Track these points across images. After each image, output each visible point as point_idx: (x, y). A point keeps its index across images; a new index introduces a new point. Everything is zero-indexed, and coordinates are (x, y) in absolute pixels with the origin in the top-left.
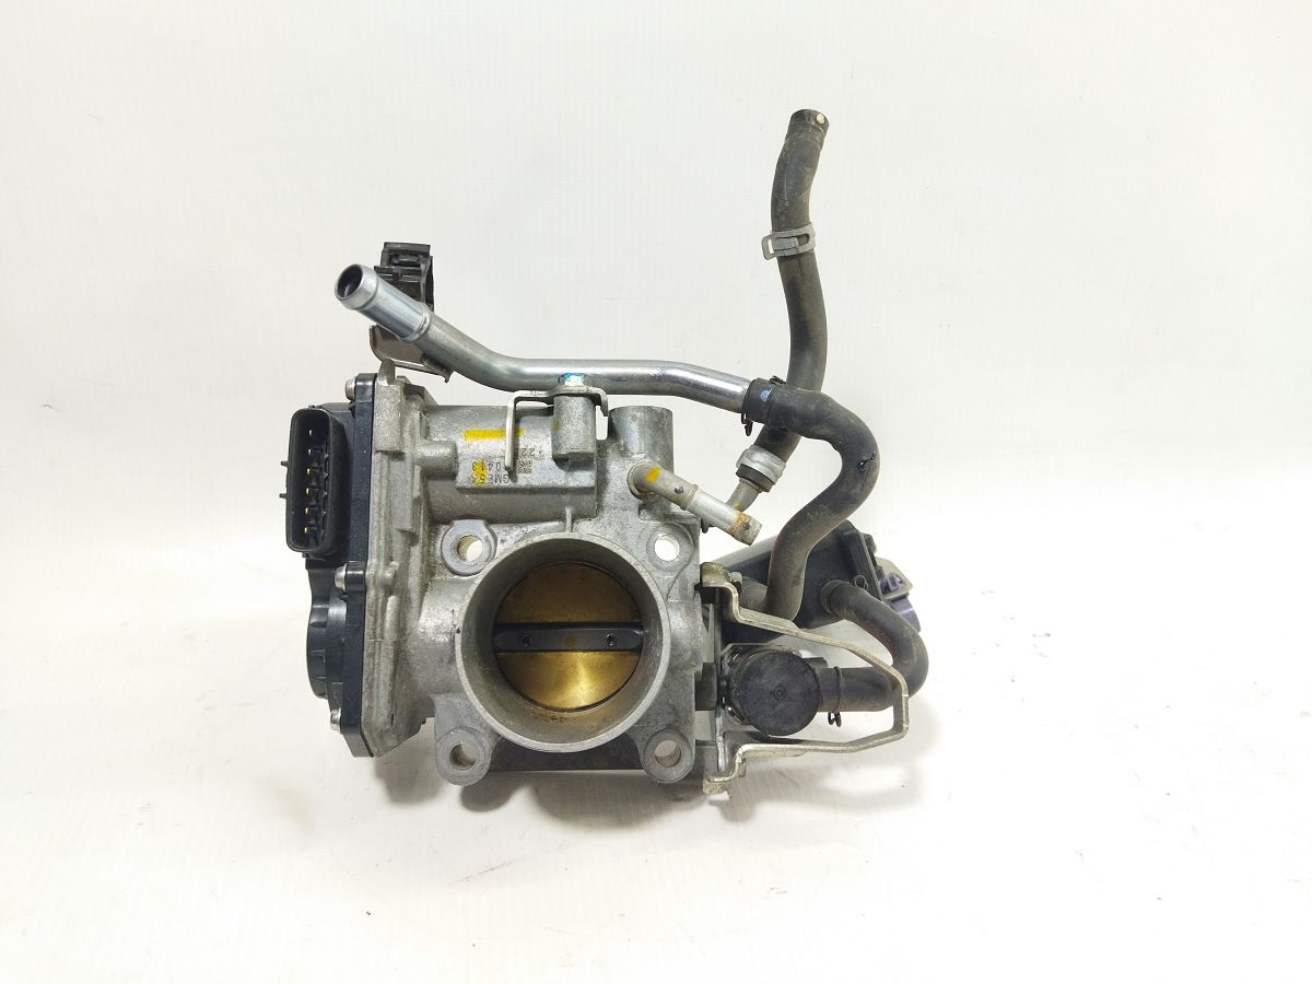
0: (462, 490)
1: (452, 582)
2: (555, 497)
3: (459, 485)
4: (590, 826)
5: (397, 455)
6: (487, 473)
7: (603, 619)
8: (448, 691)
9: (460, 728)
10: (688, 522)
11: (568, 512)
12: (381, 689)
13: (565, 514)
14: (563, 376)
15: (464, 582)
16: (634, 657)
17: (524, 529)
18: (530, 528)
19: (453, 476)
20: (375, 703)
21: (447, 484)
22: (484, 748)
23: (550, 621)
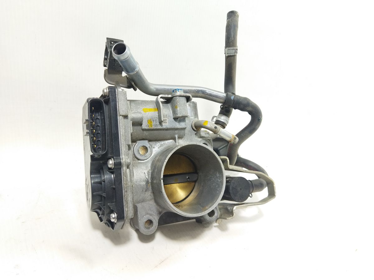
0: (144, 130)
1: (139, 163)
2: (173, 131)
3: (143, 128)
4: (185, 240)
5: (126, 117)
6: (153, 123)
7: (185, 172)
8: (142, 202)
9: (147, 214)
10: (209, 138)
11: (176, 136)
12: (130, 203)
13: (175, 138)
14: (176, 90)
15: (143, 163)
16: (193, 184)
17: (160, 143)
18: (162, 143)
19: (141, 125)
20: (128, 209)
21: (139, 128)
22: (155, 220)
23: (169, 174)
